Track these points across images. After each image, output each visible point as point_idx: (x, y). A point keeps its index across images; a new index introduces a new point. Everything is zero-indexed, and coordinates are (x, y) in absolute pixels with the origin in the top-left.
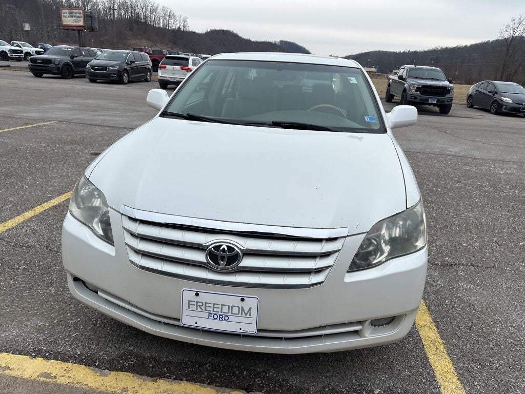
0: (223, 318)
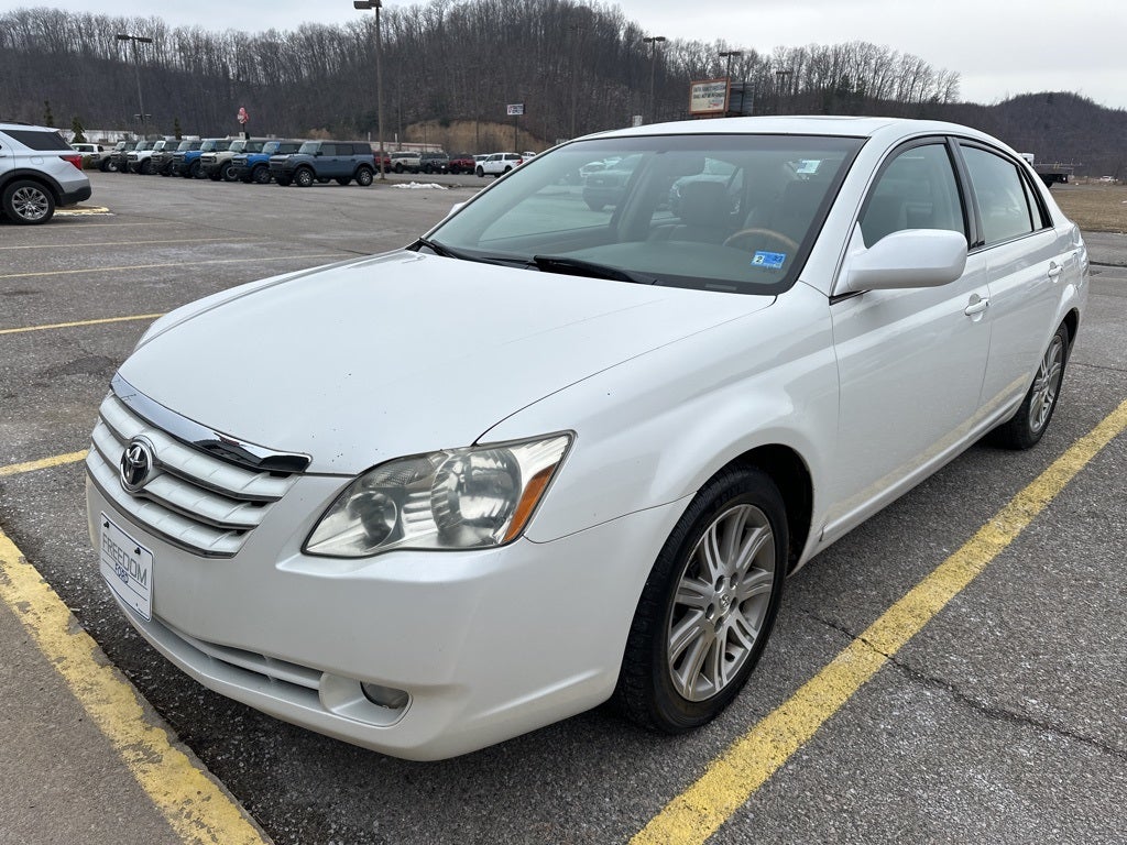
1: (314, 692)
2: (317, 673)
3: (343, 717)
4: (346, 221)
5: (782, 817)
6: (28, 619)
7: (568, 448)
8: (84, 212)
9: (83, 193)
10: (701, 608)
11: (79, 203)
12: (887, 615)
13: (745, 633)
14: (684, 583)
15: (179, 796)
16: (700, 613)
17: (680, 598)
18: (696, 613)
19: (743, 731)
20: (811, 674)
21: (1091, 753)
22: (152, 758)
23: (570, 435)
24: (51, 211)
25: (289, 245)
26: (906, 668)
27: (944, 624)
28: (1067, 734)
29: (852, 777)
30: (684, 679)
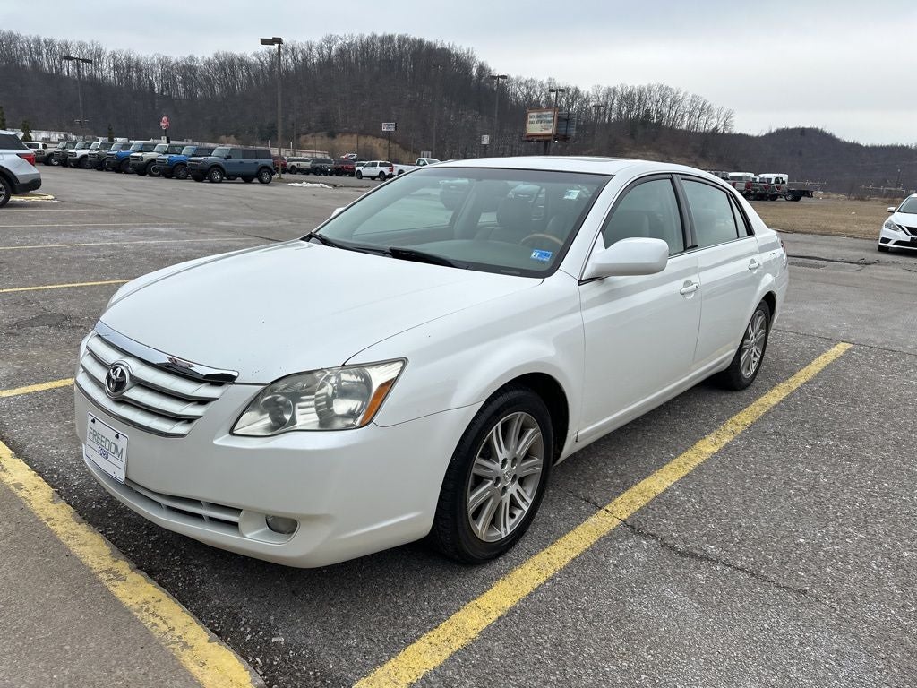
0: (104, 454)
1: (235, 525)
2: (237, 511)
3: (253, 540)
4: (249, 211)
5: (539, 613)
6: (22, 494)
7: (403, 368)
8: (34, 199)
9: (35, 184)
10: (491, 479)
11: (31, 192)
12: (625, 495)
13: (524, 500)
14: (478, 460)
15: (140, 600)
16: (491, 482)
17: (475, 470)
18: (487, 482)
19: (519, 563)
20: (568, 530)
21: (742, 576)
22: (119, 577)
23: (404, 361)
24: (7, 198)
25: (204, 230)
26: (632, 527)
27: (664, 501)
28: (730, 566)
29: (587, 590)
30: (480, 527)
